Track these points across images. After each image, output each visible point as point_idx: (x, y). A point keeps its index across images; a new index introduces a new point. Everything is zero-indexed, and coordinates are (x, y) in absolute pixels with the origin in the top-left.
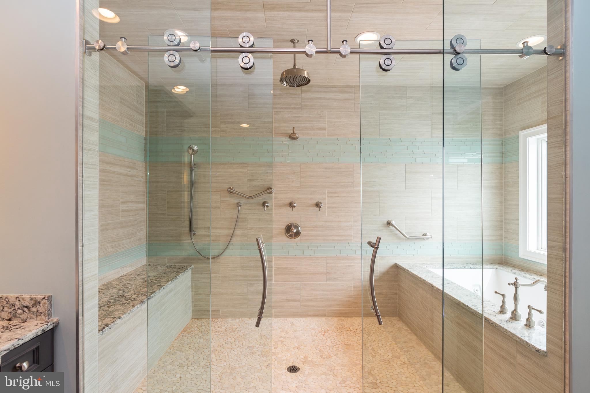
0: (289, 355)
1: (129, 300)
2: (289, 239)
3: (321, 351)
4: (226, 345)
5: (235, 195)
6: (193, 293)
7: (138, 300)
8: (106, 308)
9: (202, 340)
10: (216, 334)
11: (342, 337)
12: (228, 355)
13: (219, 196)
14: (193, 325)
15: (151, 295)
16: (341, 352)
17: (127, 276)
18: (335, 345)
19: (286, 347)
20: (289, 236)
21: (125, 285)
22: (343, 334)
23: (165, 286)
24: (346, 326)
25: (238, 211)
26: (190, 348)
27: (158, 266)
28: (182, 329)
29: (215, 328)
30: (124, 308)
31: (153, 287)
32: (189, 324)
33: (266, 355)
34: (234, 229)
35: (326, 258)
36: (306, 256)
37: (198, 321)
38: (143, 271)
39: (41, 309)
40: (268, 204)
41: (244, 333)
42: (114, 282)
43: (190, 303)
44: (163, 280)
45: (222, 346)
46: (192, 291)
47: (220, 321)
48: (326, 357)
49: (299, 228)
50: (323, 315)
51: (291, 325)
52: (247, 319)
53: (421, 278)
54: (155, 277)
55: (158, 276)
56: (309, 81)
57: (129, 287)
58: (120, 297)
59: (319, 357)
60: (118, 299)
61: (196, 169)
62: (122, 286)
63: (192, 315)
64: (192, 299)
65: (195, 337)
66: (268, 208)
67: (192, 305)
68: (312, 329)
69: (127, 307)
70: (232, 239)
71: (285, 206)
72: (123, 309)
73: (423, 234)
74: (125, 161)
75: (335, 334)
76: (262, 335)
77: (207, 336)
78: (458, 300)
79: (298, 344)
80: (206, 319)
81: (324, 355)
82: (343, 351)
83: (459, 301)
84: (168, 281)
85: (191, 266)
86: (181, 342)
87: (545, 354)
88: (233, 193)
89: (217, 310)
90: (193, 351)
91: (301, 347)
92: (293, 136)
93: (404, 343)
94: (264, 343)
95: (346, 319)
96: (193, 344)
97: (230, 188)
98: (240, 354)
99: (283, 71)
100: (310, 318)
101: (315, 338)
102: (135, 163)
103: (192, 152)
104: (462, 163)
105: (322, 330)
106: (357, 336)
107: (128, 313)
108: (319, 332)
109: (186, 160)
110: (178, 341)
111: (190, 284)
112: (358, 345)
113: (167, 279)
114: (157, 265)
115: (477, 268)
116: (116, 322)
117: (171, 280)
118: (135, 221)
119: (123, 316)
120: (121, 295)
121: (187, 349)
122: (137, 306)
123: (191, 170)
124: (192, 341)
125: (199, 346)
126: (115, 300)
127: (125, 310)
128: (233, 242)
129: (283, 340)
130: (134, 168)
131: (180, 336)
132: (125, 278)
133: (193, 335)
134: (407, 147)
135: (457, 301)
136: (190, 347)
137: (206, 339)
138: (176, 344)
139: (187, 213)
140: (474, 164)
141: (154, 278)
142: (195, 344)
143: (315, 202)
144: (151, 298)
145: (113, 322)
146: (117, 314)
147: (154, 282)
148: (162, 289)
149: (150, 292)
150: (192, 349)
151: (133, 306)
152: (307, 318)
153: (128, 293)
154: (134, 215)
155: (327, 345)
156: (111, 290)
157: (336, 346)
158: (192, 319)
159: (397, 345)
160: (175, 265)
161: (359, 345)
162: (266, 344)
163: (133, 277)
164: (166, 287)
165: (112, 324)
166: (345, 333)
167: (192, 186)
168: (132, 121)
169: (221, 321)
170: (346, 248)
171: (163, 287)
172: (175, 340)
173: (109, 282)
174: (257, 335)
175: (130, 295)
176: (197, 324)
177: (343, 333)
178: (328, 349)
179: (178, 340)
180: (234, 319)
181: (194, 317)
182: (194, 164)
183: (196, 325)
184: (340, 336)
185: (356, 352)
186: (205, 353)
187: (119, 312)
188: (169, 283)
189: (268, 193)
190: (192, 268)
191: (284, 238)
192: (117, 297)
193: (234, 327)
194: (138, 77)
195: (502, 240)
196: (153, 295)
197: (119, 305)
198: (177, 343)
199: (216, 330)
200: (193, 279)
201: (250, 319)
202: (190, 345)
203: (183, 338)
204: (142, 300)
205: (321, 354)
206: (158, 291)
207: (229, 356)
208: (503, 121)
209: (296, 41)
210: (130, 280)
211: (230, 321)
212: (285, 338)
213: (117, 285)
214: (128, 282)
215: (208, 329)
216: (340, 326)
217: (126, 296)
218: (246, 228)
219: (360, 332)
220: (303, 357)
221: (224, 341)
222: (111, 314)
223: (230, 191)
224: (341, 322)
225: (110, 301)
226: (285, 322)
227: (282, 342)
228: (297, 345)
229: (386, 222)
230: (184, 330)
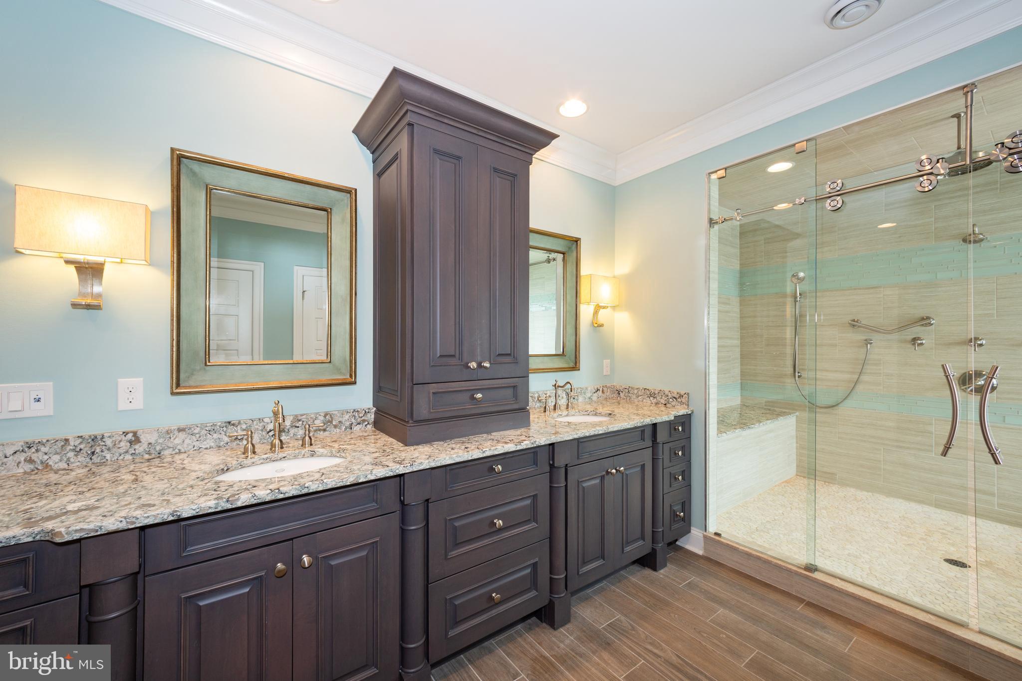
2: (967, 394)
5: (862, 329)
6: (798, 444)
13: (836, 331)
14: (797, 482)
20: (969, 390)
25: (866, 350)
28: (784, 480)
32: (793, 479)
34: (860, 373)
37: (802, 480)
39: (683, 400)
40: (921, 340)
43: (794, 456)
46: (796, 442)
47: (836, 487)
55: (756, 414)
61: (802, 300)
63: (797, 471)
64: (797, 452)
65: (801, 490)
66: (921, 347)
67: (797, 458)
69: (730, 428)
71: (959, 343)
72: (727, 429)
84: (767, 419)
85: (794, 413)
86: (783, 489)
88: (859, 327)
89: (832, 474)
97: (854, 321)
102: (730, 299)
103: (797, 281)
109: (789, 290)
111: (794, 433)
117: (771, 419)
123: (796, 301)
124: (797, 492)
127: (729, 430)
128: (857, 390)
130: (729, 304)
131: (782, 485)
139: (789, 351)
144: (751, 428)
148: (762, 424)
160: (775, 409)
163: (729, 411)
164: (765, 424)
167: (798, 321)
169: (838, 488)
172: (776, 486)
180: (860, 491)
182: (800, 294)
188: (768, 422)
189: (922, 325)
190: (796, 415)
197: (722, 425)
200: (798, 429)
202: (794, 495)
211: (853, 492)
218: (881, 373)
223: (854, 324)
230: (786, 482)
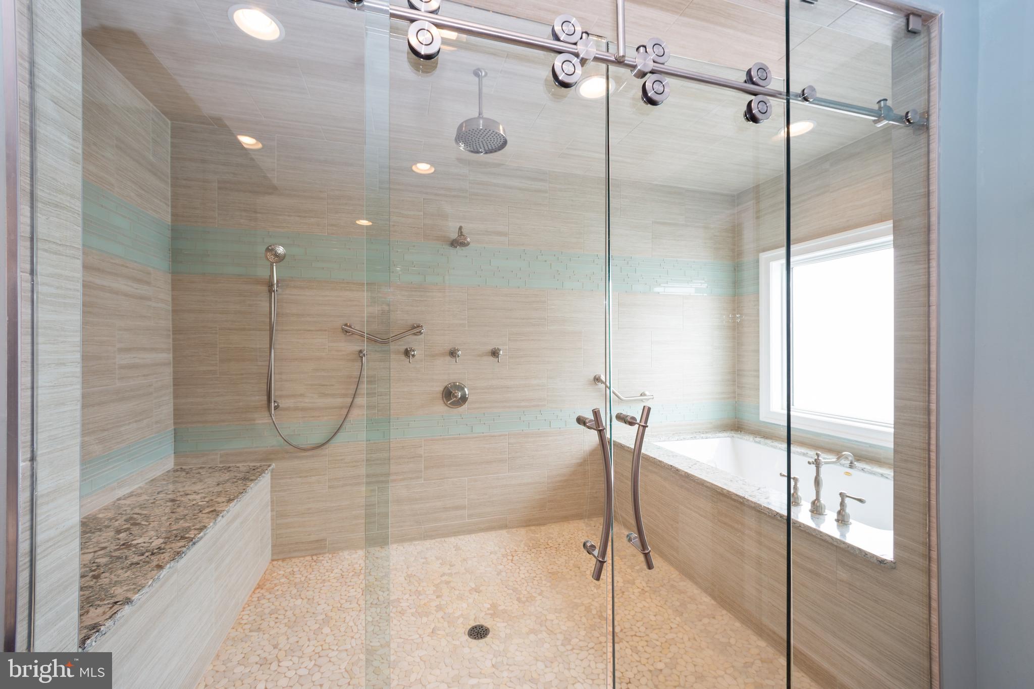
0: (465, 605)
1: (147, 554)
2: (448, 408)
3: (515, 590)
4: (347, 605)
5: (355, 336)
6: (275, 513)
7: (168, 550)
8: (88, 581)
9: (299, 602)
10: (324, 586)
11: (540, 559)
12: (355, 624)
13: (326, 338)
14: (276, 574)
15: (199, 534)
16: (547, 587)
17: (134, 499)
18: (534, 575)
19: (457, 592)
20: (450, 404)
21: (131, 518)
22: (541, 555)
23: (225, 512)
24: (542, 541)
25: (360, 364)
26: (276, 621)
27: (201, 471)
28: (255, 586)
29: (321, 573)
30: (138, 574)
31: (199, 517)
32: (268, 572)
33: (426, 612)
34: (354, 396)
35: (506, 435)
36: (476, 435)
37: (284, 564)
38: (168, 483)
40: (414, 351)
41: (376, 577)
42: (103, 513)
43: (269, 533)
44: (219, 500)
45: (341, 607)
46: (272, 511)
47: (327, 559)
48: (527, 600)
49: (466, 389)
50: (503, 525)
51: (455, 550)
52: (378, 548)
53: (655, 459)
54: (199, 493)
55: (206, 490)
56: (505, 143)
57: (143, 523)
58: (122, 549)
59: (516, 602)
60: (117, 554)
61: (282, 290)
62: (125, 521)
63: (273, 554)
64: (272, 526)
65: (285, 596)
66: (414, 359)
67: (272, 535)
68: (491, 553)
69: (145, 572)
70: (351, 413)
71: (443, 355)
72: (135, 578)
73: (641, 392)
74: (127, 267)
75: (529, 556)
76: (409, 576)
77: (308, 591)
78: (725, 489)
79: (475, 584)
80: (300, 559)
81: (522, 596)
82: (549, 584)
83: (728, 491)
84: (230, 500)
85: (269, 466)
86: (257, 611)
87: (893, 565)
88: (353, 334)
89: (321, 540)
90: (286, 626)
91: (481, 589)
92: (461, 241)
93: (632, 557)
94: (417, 590)
95: (538, 527)
96: (283, 612)
97: (347, 325)
98: (377, 618)
99: (462, 121)
100: (483, 533)
101: (501, 567)
102: (149, 273)
103: (274, 259)
104: (688, 294)
105: (506, 553)
106: (562, 555)
107: (149, 586)
108: (503, 556)
109: (262, 272)
110: (250, 610)
111: (268, 497)
112: (568, 570)
113: (228, 496)
114: (201, 468)
115: (709, 438)
116: (119, 615)
117: (236, 497)
118: (150, 385)
119: (135, 597)
120: (123, 544)
121: (272, 624)
122: (168, 566)
123: (271, 291)
124: (280, 605)
125: (295, 615)
126: (111, 557)
127: (141, 581)
128: (351, 417)
129: (447, 580)
130: (148, 283)
131: (253, 599)
132: (128, 502)
133: (279, 593)
134: (621, 268)
135: (725, 491)
136: (277, 618)
137: (306, 598)
138: (247, 617)
140: (703, 296)
141: (198, 497)
142: (286, 611)
143: (490, 348)
144: (198, 541)
145: (111, 617)
146: (119, 592)
147: (199, 506)
148: (220, 518)
149: (195, 529)
150: (283, 622)
151: (159, 567)
152: (479, 534)
153: (141, 537)
154: (147, 375)
155: (523, 578)
156: (98, 533)
157: (536, 577)
158: (273, 560)
159: (623, 563)
160: (238, 465)
161: (571, 570)
162: (420, 591)
163: (148, 498)
164: (228, 512)
165: (109, 623)
166: (543, 552)
168: (143, 190)
169: (330, 559)
170: (537, 418)
171: (221, 513)
172: (244, 608)
173: (88, 515)
174: (401, 576)
175: (147, 540)
176: (284, 569)
177: (541, 553)
178: (526, 584)
179: (249, 608)
180: (354, 551)
181: (275, 557)
182: (277, 280)
183: (283, 573)
184: (538, 558)
185: (569, 583)
186: (309, 627)
187: (125, 588)
188: (232, 504)
189: (414, 334)
190: (273, 469)
191: (441, 408)
192: (116, 550)
193: (357, 566)
194: (155, 106)
195: (735, 397)
196: (202, 534)
197: (122, 569)
198: (248, 615)
199: (323, 578)
200: (274, 489)
201: (382, 548)
202: (276, 615)
203: (259, 603)
204: (180, 550)
205: (518, 596)
206: (211, 524)
207: (357, 626)
208: (736, 239)
209: (483, 74)
210: (142, 507)
211: (347, 557)
212: (450, 575)
213: (111, 519)
214: (137, 510)
215: (306, 577)
216: (533, 542)
217: (138, 544)
218: (375, 393)
219: (564, 548)
220: (489, 606)
221: (342, 597)
222: (103, 596)
223: (347, 330)
224: (533, 535)
225: (97, 561)
226: (443, 546)
227: (447, 583)
228: (473, 586)
229: (592, 378)
230: (259, 587)
